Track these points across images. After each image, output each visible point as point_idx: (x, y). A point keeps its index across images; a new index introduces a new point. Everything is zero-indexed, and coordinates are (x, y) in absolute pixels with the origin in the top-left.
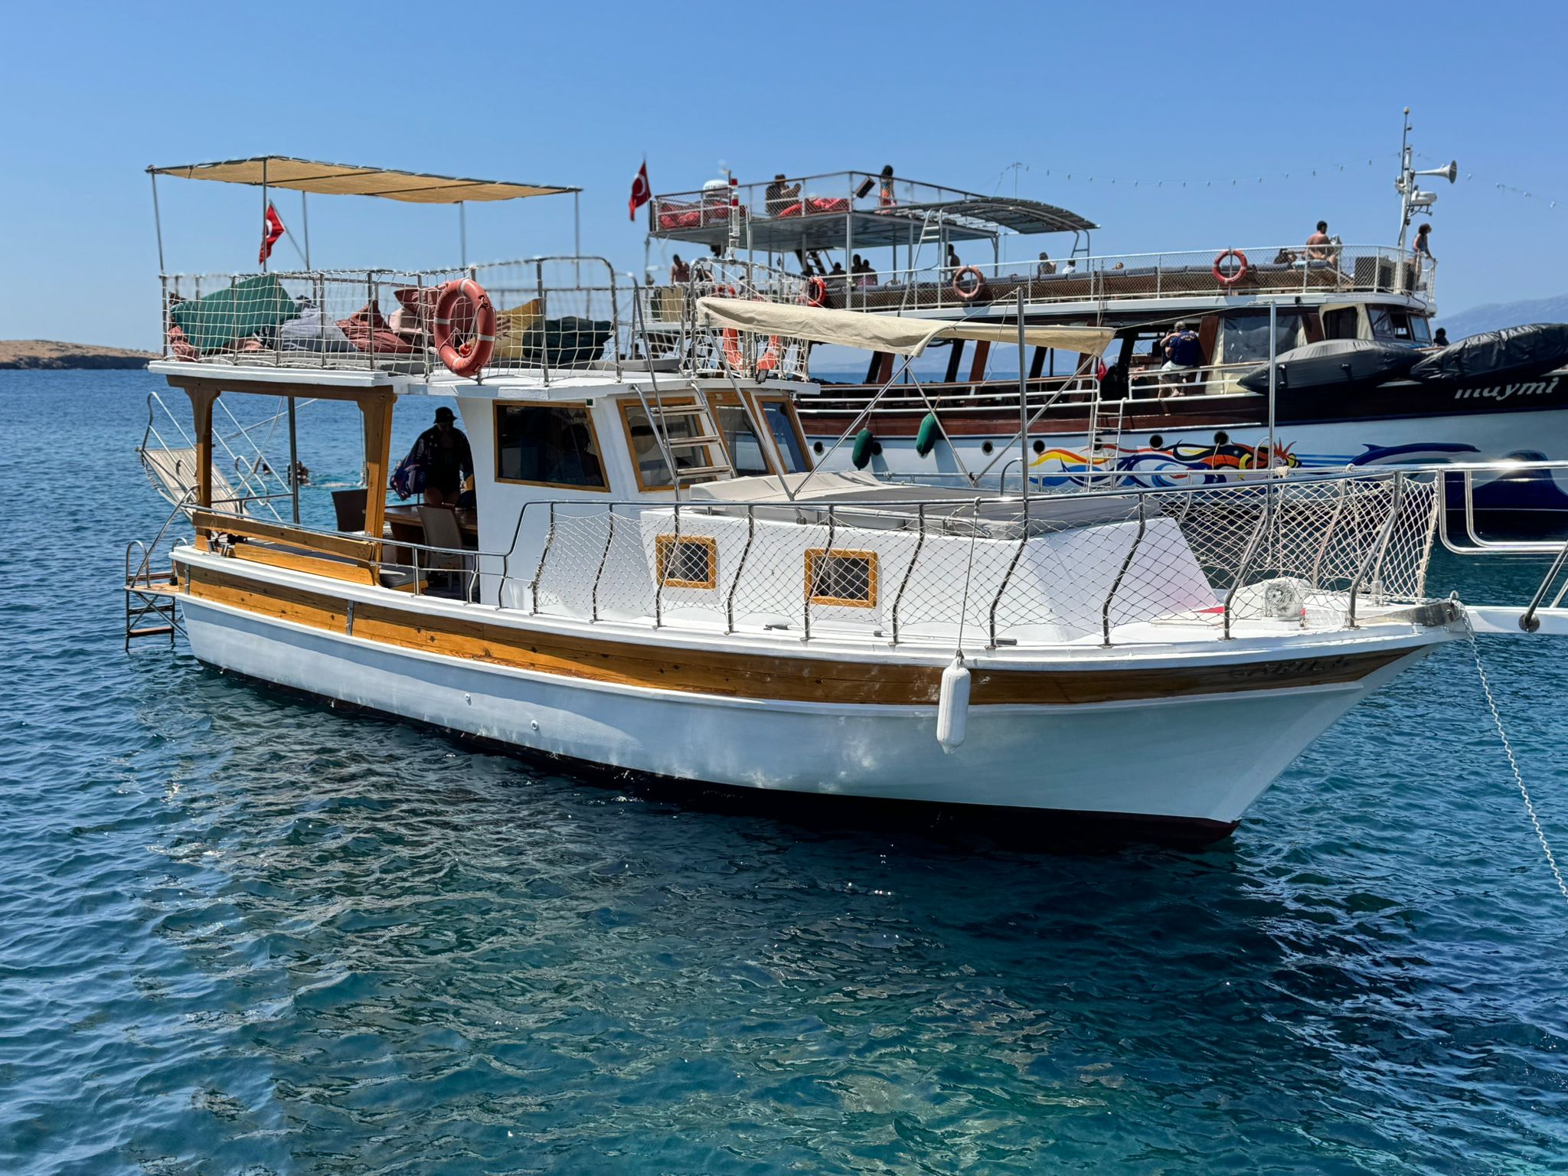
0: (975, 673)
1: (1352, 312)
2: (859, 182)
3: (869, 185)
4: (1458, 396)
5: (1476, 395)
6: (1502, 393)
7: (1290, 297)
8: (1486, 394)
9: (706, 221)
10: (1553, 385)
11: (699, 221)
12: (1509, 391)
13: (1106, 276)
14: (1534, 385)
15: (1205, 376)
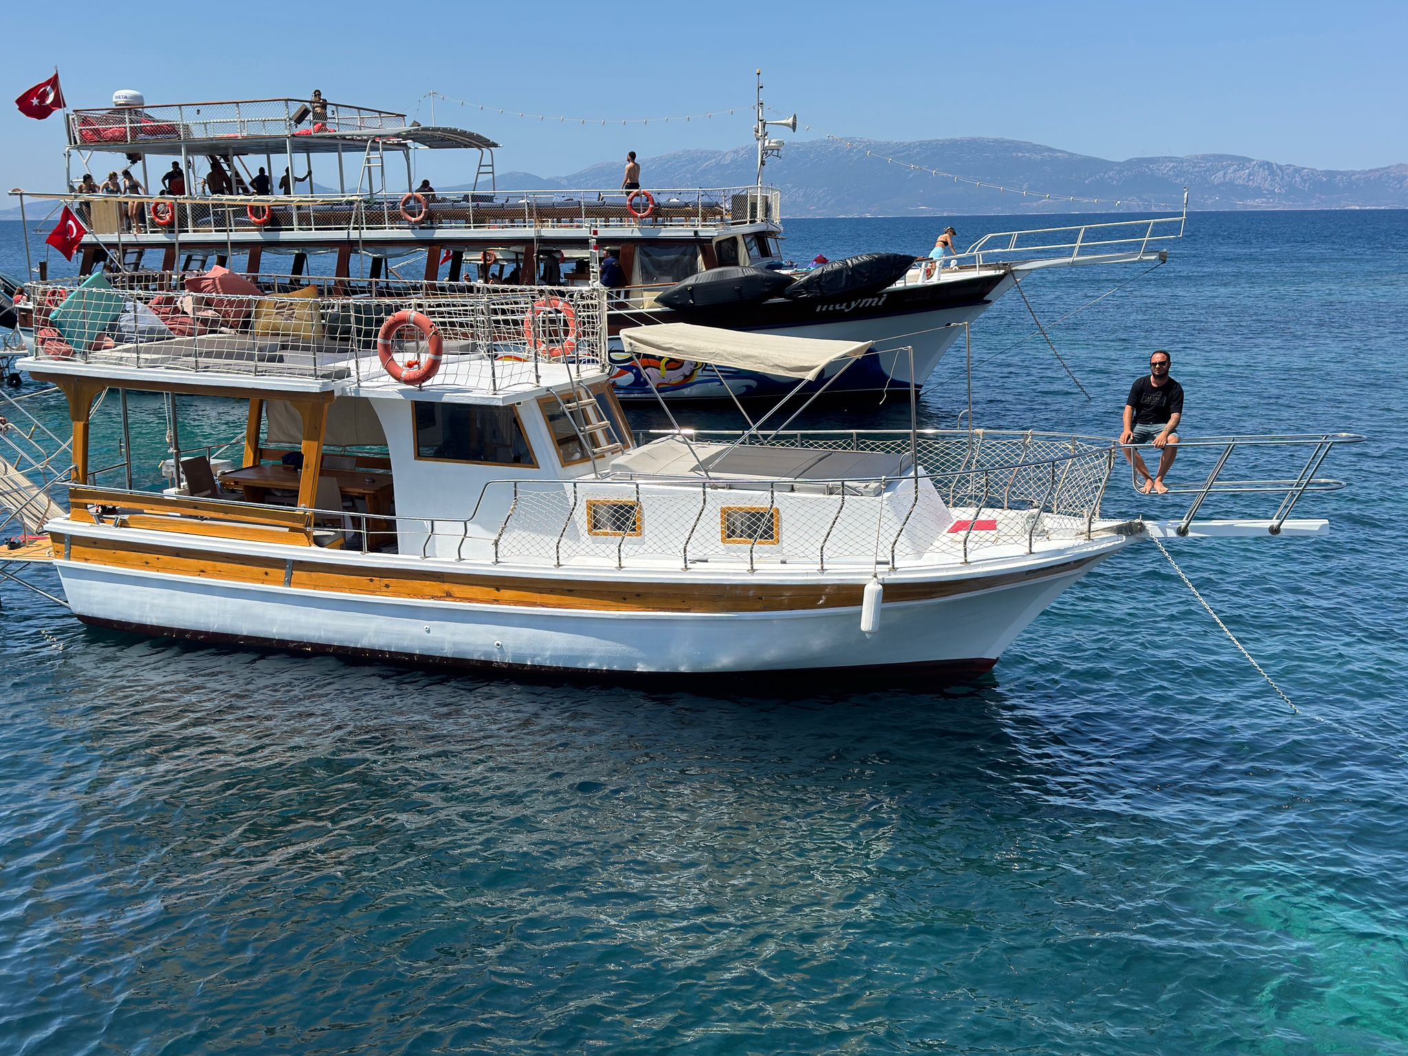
0: (886, 587)
1: (733, 241)
2: (295, 109)
3: (305, 112)
4: (818, 310)
5: (831, 308)
6: (848, 307)
7: (690, 231)
8: (837, 307)
9: (133, 137)
10: (883, 299)
11: (126, 137)
12: (853, 305)
13: (538, 206)
14: (870, 300)
15: (627, 295)
